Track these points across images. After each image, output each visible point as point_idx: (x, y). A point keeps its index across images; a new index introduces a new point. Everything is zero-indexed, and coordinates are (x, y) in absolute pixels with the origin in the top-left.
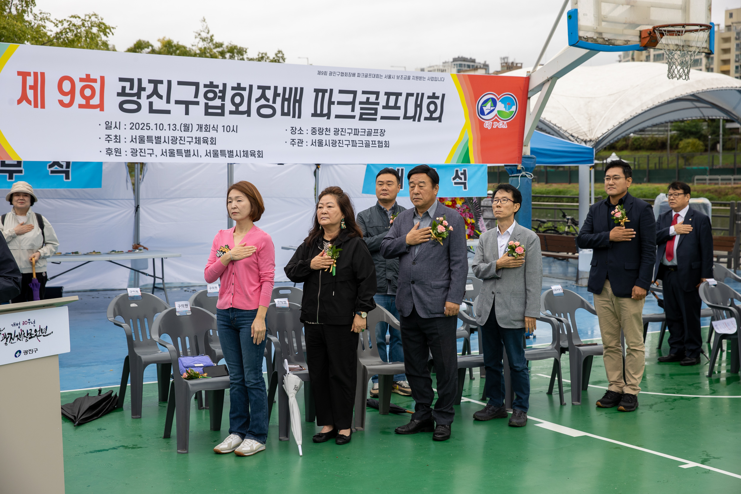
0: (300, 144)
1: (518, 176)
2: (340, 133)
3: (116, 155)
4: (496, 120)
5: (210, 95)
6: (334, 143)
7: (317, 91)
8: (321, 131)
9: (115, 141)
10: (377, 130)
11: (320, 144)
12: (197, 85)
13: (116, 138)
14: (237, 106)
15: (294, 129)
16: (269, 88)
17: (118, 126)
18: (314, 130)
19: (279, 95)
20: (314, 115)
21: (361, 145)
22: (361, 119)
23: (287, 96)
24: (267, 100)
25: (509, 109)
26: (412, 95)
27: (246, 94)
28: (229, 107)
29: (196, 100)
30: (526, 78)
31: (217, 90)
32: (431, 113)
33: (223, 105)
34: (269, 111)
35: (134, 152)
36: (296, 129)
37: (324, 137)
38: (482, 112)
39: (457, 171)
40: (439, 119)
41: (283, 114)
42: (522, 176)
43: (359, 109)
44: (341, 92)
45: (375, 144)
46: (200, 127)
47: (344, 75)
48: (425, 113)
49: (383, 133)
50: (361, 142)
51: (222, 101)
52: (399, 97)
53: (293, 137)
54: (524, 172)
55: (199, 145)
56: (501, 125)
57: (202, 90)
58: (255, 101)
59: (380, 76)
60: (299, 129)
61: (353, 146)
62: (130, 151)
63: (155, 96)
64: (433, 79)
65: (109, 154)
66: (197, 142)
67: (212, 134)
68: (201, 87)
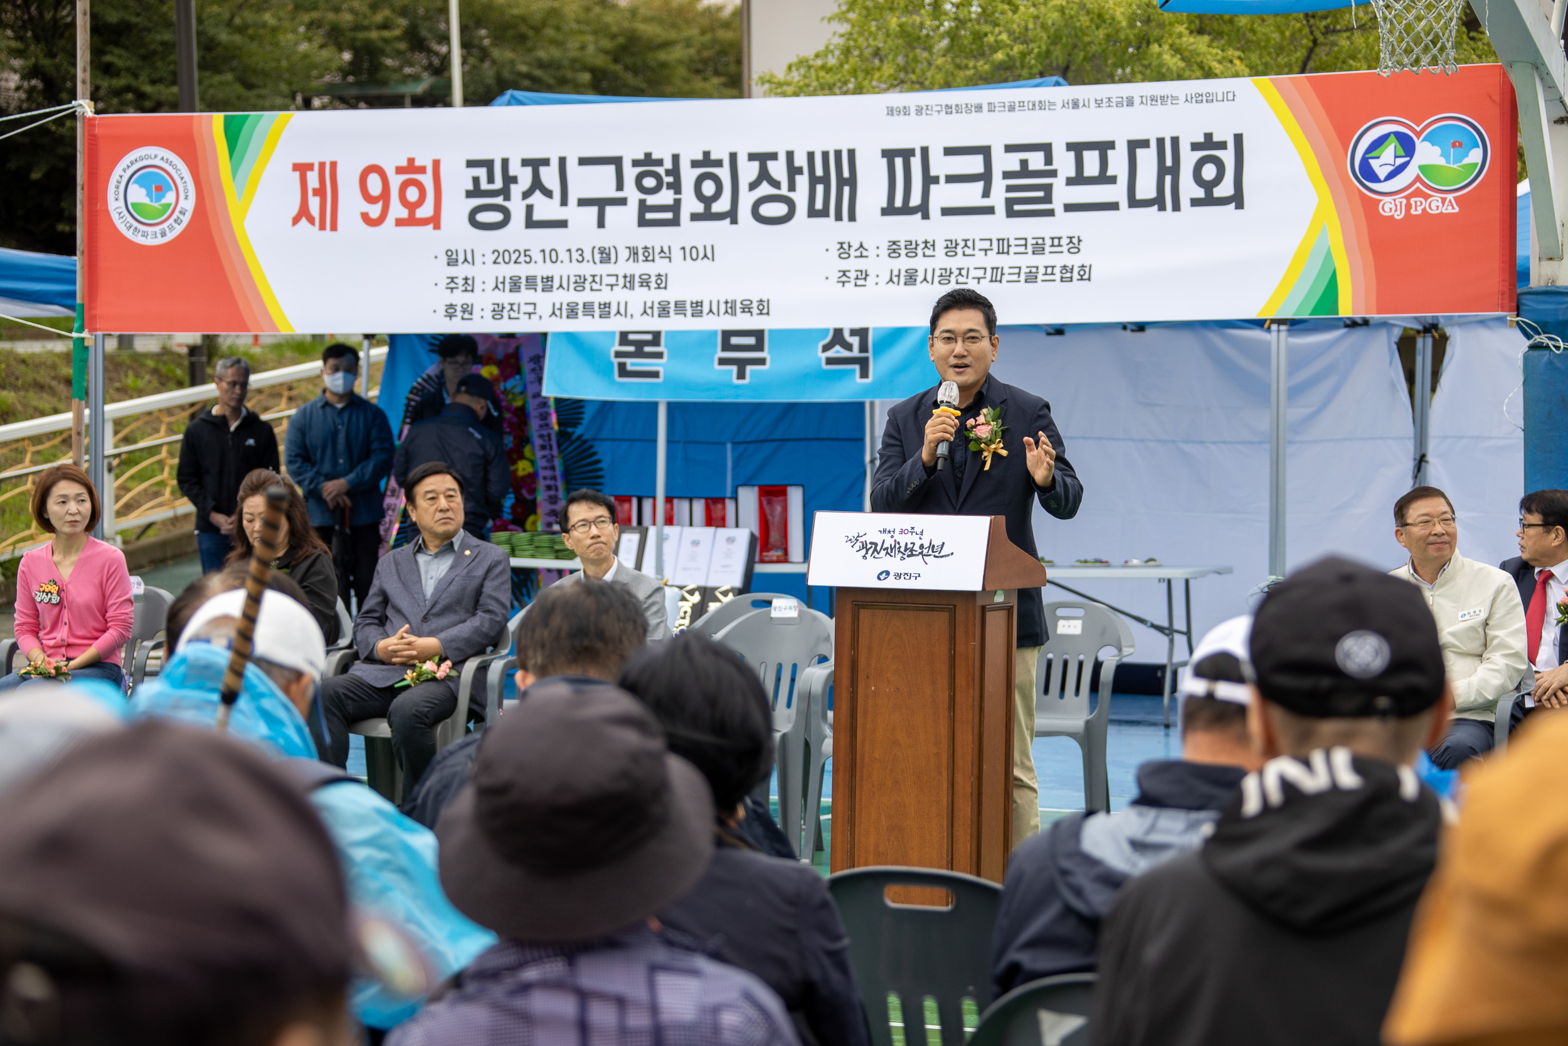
0: (859, 282)
2: (959, 250)
3: (463, 319)
4: (1418, 193)
5: (650, 182)
6: (944, 277)
7: (889, 155)
8: (911, 248)
9: (464, 288)
11: (911, 278)
12: (617, 162)
13: (466, 283)
14: (708, 201)
15: (846, 246)
16: (774, 156)
17: (469, 258)
18: (894, 247)
19: (800, 171)
20: (885, 212)
22: (1011, 213)
23: (819, 172)
24: (776, 184)
26: (1145, 144)
27: (724, 173)
28: (690, 204)
29: (620, 195)
30: (1501, 66)
31: (660, 170)
32: (1209, 186)
33: (678, 202)
34: (780, 209)
35: (498, 312)
36: (850, 246)
37: (919, 263)
40: (1237, 199)
41: (812, 213)
43: (1004, 188)
44: (949, 151)
45: (1052, 274)
46: (633, 253)
47: (954, 111)
48: (1189, 189)
49: (1075, 245)
50: (1017, 271)
51: (675, 193)
52: (1110, 153)
53: (845, 265)
54: (1543, 336)
55: (631, 292)
56: (1437, 204)
57: (630, 173)
58: (747, 187)
59: (1047, 104)
60: (858, 245)
61: (991, 281)
62: (492, 308)
63: (538, 193)
64: (1200, 98)
65: (451, 316)
66: (628, 285)
67: (659, 266)
68: (627, 165)
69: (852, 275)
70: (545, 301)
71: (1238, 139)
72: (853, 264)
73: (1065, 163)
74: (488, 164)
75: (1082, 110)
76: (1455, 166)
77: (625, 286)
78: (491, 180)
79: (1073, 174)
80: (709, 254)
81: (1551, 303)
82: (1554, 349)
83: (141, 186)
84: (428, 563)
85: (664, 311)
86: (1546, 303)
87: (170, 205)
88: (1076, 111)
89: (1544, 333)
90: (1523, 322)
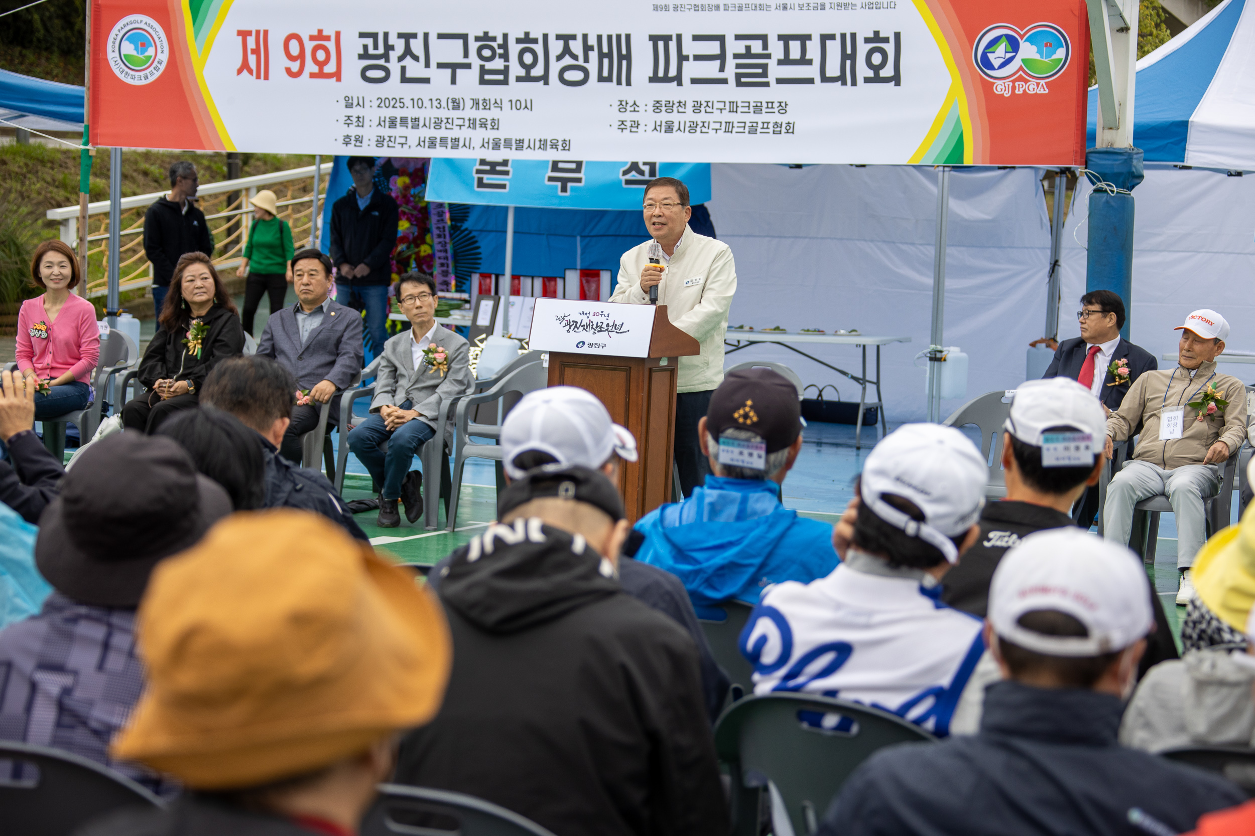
0: (634, 129)
2: (703, 109)
3: (355, 146)
4: (1020, 79)
5: (487, 53)
6: (693, 127)
7: (654, 39)
8: (669, 106)
9: (356, 124)
10: (772, 103)
11: (669, 128)
12: (464, 37)
13: (358, 120)
14: (528, 68)
15: (624, 103)
16: (574, 37)
17: (361, 103)
18: (658, 105)
19: (591, 48)
20: (654, 80)
21: (741, 130)
22: (739, 84)
23: (605, 49)
24: (575, 57)
25: (1049, 56)
26: (832, 37)
27: (539, 48)
28: (516, 70)
29: (466, 61)
31: (495, 45)
32: (876, 69)
33: (507, 68)
34: (577, 76)
35: (380, 142)
36: (627, 103)
37: (675, 117)
38: (988, 64)
40: (895, 79)
41: (601, 79)
43: (734, 66)
44: (696, 38)
45: (767, 128)
46: (476, 103)
47: (700, 9)
48: (863, 71)
49: (783, 107)
50: (743, 125)
51: (505, 61)
52: (808, 42)
53: (623, 116)
54: (1103, 183)
55: (474, 131)
56: (1034, 87)
57: (473, 46)
58: (555, 59)
59: (765, 6)
60: (632, 103)
61: (725, 132)
62: (376, 139)
63: (408, 58)
64: (871, 6)
65: (347, 144)
66: (471, 126)
67: (494, 113)
68: (471, 40)
69: (628, 124)
70: (413, 135)
71: (897, 36)
72: (628, 116)
73: (776, 49)
74: (374, 36)
75: (789, 12)
76: (1046, 60)
77: (469, 126)
78: (376, 47)
79: (782, 57)
80: (529, 106)
81: (1109, 160)
82: (1110, 192)
83: (130, 43)
84: (304, 320)
85: (496, 146)
86: (1106, 159)
87: (151, 56)
88: (785, 12)
89: (1104, 181)
90: (1089, 172)
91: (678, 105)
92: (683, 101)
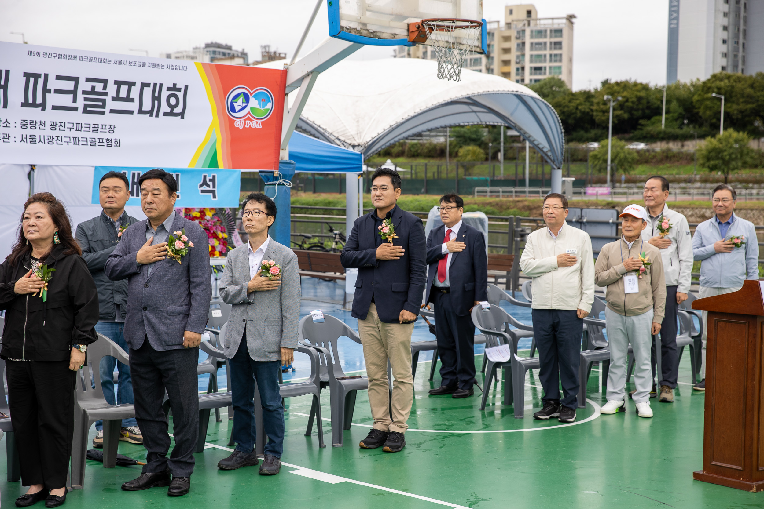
0: (5, 140)
1: (275, 184)
2: (57, 127)
4: (249, 119)
6: (50, 140)
7: (27, 76)
8: (33, 124)
10: (105, 125)
11: (33, 140)
18: (24, 123)
20: (23, 105)
21: (85, 143)
22: (85, 111)
25: (264, 107)
26: (148, 85)
30: (283, 71)
32: (172, 107)
37: (37, 132)
38: (233, 109)
39: (205, 177)
40: (182, 115)
42: (279, 184)
43: (83, 99)
44: (58, 78)
45: (102, 142)
47: (62, 58)
48: (165, 108)
49: (112, 129)
50: (85, 139)
52: (133, 87)
54: (282, 180)
56: (255, 124)
59: (107, 60)
60: (5, 121)
64: (173, 67)
71: (186, 87)
73: (112, 90)
75: (123, 66)
76: (262, 109)
79: (115, 96)
88: (120, 66)
91: (39, 123)
92: (43, 121)
